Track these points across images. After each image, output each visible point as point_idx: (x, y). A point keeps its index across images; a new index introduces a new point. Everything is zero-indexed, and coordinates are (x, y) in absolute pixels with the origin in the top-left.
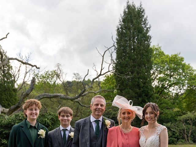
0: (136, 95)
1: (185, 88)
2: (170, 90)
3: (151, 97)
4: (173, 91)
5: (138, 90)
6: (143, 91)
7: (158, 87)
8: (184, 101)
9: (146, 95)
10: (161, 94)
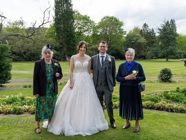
0: (66, 36)
1: (91, 33)
2: (84, 34)
3: (74, 37)
4: (86, 34)
5: (67, 33)
6: (70, 34)
7: (78, 32)
8: (91, 39)
9: (72, 36)
10: (79, 35)
